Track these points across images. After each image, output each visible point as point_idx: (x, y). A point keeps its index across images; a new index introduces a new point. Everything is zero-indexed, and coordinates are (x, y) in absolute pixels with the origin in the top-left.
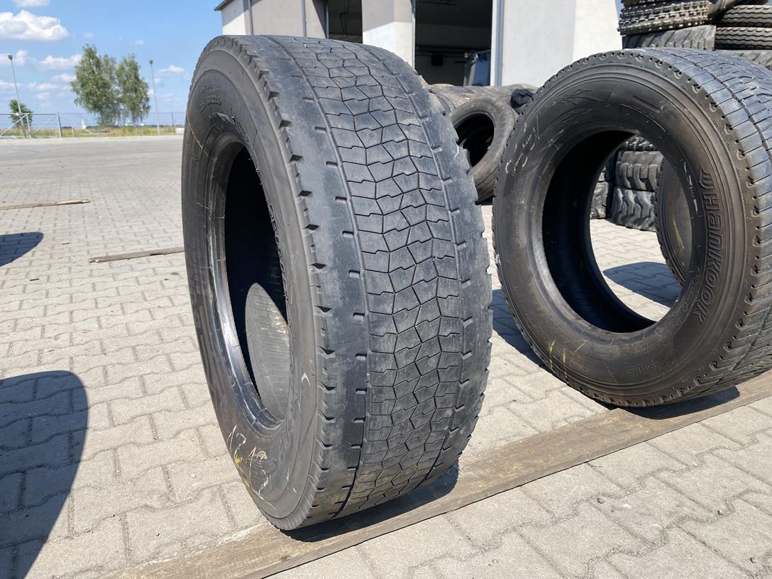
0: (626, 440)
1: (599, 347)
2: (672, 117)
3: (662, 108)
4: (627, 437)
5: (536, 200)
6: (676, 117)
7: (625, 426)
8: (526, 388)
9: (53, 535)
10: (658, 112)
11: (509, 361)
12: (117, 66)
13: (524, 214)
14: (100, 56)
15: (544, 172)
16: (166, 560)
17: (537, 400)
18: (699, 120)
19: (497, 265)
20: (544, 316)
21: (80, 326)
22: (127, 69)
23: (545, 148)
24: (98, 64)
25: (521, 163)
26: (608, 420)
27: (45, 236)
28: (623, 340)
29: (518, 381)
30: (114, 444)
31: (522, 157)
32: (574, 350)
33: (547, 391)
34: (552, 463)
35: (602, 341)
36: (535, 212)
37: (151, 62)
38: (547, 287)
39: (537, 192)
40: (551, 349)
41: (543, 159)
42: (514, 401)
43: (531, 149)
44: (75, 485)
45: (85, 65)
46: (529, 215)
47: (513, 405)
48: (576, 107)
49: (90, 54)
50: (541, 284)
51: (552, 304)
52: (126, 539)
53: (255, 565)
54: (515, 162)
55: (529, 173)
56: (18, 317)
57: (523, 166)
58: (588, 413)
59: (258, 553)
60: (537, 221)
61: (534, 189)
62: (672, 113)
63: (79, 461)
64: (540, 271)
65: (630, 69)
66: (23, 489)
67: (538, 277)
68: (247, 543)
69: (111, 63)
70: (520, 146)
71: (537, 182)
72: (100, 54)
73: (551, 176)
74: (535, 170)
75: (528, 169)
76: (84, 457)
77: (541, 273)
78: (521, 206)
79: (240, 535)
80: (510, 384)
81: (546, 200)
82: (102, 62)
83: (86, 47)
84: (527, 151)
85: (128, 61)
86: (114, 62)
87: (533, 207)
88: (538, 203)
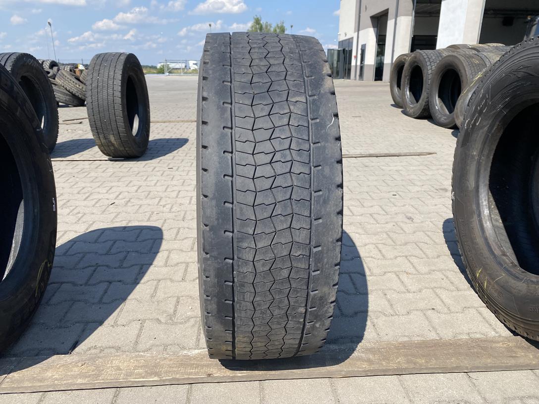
0: (510, 364)
1: (513, 282)
4: (512, 362)
5: (486, 152)
7: (515, 352)
8: (448, 301)
9: (106, 323)
11: (447, 277)
12: (272, 29)
13: (475, 163)
14: (263, 23)
15: (493, 131)
16: (148, 355)
17: (453, 312)
19: (452, 200)
20: (477, 248)
21: (179, 201)
22: (278, 30)
23: (494, 112)
24: (261, 29)
25: (475, 123)
26: (503, 344)
27: (189, 141)
28: (532, 281)
29: (444, 295)
30: (160, 277)
31: (477, 117)
32: (493, 279)
33: (465, 307)
34: (431, 365)
35: (517, 278)
36: (484, 162)
37: (292, 27)
38: (485, 225)
39: (486, 146)
40: (478, 276)
41: (493, 120)
42: (433, 309)
43: (484, 111)
44: (129, 298)
45: (254, 29)
46: (479, 164)
47: (429, 313)
48: (519, 79)
49: (257, 21)
50: (480, 221)
51: (486, 239)
52: (139, 336)
53: (191, 373)
54: (472, 120)
55: (481, 131)
56: (152, 190)
57: (477, 124)
58: (493, 334)
59: (198, 366)
60: (485, 170)
61: (484, 143)
63: (138, 283)
64: (482, 210)
66: (106, 292)
67: (479, 215)
68: (194, 359)
69: (269, 27)
70: (476, 108)
71: (487, 139)
72: (263, 22)
73: (500, 134)
74: (486, 129)
75: (481, 127)
76: (142, 281)
77: (482, 213)
78: (473, 156)
79: (193, 353)
80: (437, 295)
81: (494, 154)
82: (264, 26)
83: (255, 17)
84: (480, 112)
85: (279, 25)
86: (271, 27)
87: (482, 158)
88: (487, 155)
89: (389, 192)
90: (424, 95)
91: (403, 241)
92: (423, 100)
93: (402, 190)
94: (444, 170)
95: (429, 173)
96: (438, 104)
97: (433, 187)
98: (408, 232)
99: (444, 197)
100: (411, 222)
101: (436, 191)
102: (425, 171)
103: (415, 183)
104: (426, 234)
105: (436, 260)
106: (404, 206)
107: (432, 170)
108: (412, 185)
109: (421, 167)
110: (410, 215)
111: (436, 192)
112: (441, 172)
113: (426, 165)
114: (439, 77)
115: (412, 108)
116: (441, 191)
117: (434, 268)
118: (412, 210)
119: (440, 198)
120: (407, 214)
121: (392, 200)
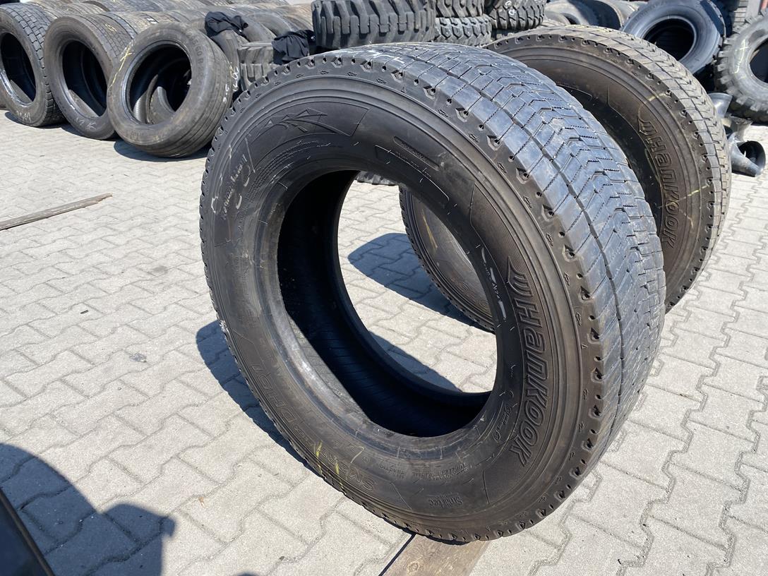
1: (382, 458)
2: (460, 182)
3: (442, 164)
5: (265, 250)
6: (464, 180)
10: (436, 169)
11: (264, 467)
13: (251, 271)
15: (270, 217)
17: (312, 543)
18: (502, 193)
20: (301, 410)
23: (265, 186)
28: (413, 453)
31: (233, 196)
32: (349, 459)
33: (321, 519)
35: (384, 449)
36: (266, 268)
39: (263, 241)
40: (318, 454)
41: (266, 201)
46: (259, 273)
48: (304, 136)
50: (291, 365)
54: (225, 199)
55: (248, 219)
57: (238, 207)
60: (272, 279)
61: (259, 238)
62: (459, 175)
64: (286, 346)
65: (384, 92)
70: (227, 179)
73: (281, 220)
74: (256, 214)
75: (245, 213)
78: (245, 262)
80: (272, 519)
84: (239, 186)
87: (262, 261)
88: (269, 256)
89: (71, 308)
90: (40, 87)
91: (154, 421)
92: (42, 97)
93: (92, 295)
94: (140, 226)
95: (120, 240)
96: (72, 102)
97: (141, 269)
98: (151, 393)
99: (169, 287)
100: (145, 366)
101: (149, 277)
102: (111, 238)
103: (108, 269)
104: (183, 382)
105: (228, 436)
106: (114, 331)
107: (121, 233)
108: (105, 276)
109: (100, 233)
110: (134, 350)
111: (151, 280)
112: (139, 232)
113: (106, 226)
114: (58, 54)
115: (26, 110)
116: (157, 274)
117: (234, 458)
118: (133, 336)
119: (163, 290)
120: (130, 349)
121: (86, 324)
